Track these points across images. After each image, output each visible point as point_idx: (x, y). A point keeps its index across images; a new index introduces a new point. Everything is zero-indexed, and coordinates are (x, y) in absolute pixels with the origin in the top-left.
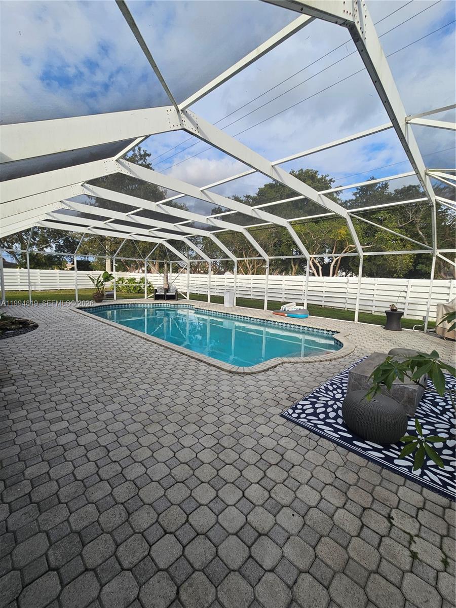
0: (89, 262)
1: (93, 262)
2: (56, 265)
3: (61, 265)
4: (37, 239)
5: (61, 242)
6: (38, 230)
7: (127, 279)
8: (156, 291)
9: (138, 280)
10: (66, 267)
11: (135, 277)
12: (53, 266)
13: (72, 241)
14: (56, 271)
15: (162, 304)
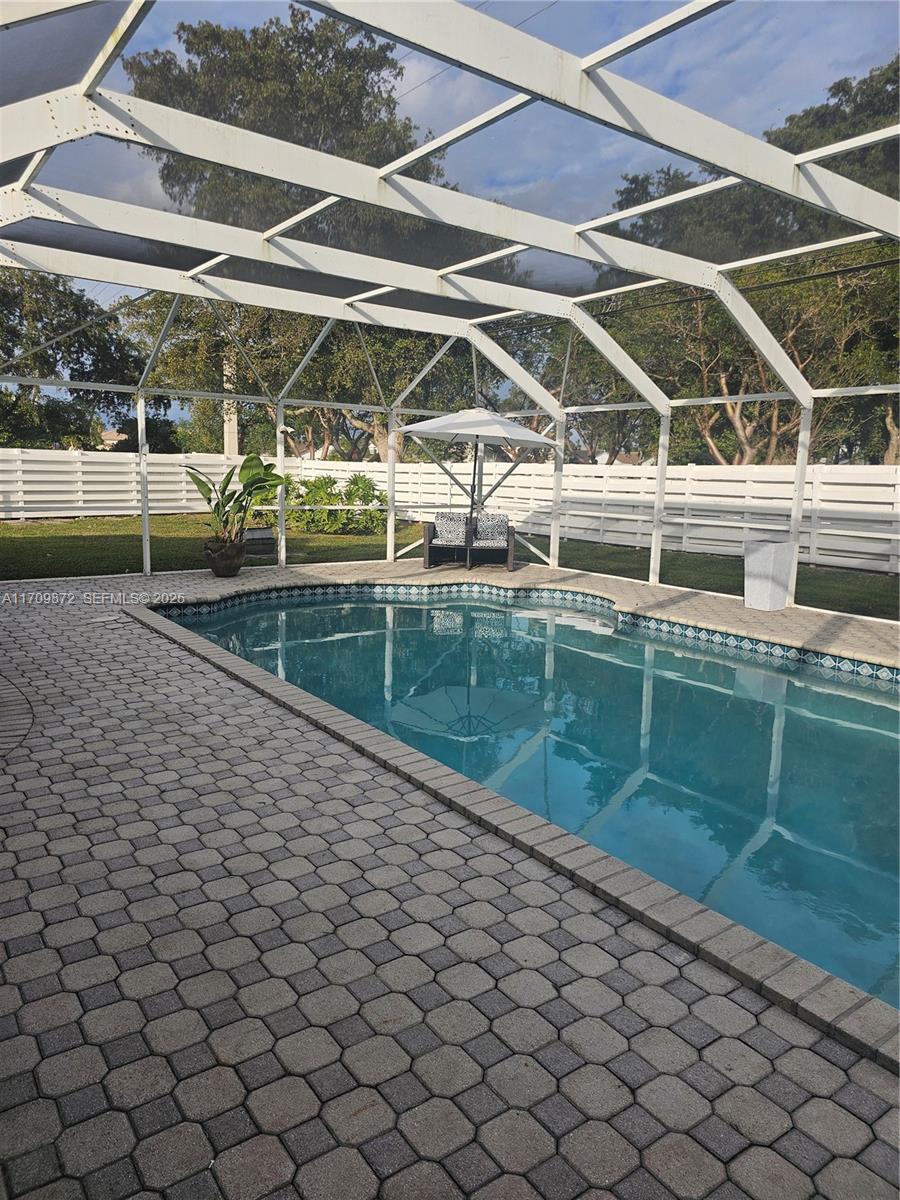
0: (168, 423)
1: (184, 424)
2: (74, 433)
3: (87, 433)
4: (18, 352)
5: (87, 360)
6: (21, 324)
7: (304, 483)
8: (432, 531)
9: (341, 487)
10: (102, 442)
11: (333, 475)
12: (65, 439)
13: (117, 356)
14: (74, 453)
15: (465, 588)
